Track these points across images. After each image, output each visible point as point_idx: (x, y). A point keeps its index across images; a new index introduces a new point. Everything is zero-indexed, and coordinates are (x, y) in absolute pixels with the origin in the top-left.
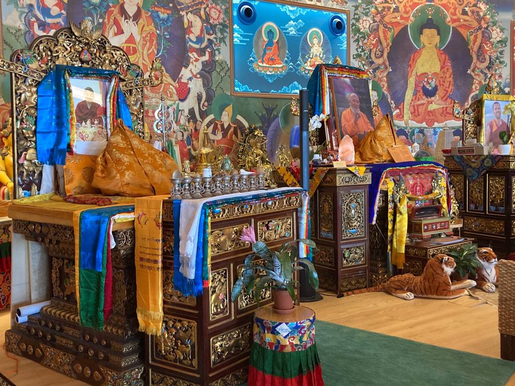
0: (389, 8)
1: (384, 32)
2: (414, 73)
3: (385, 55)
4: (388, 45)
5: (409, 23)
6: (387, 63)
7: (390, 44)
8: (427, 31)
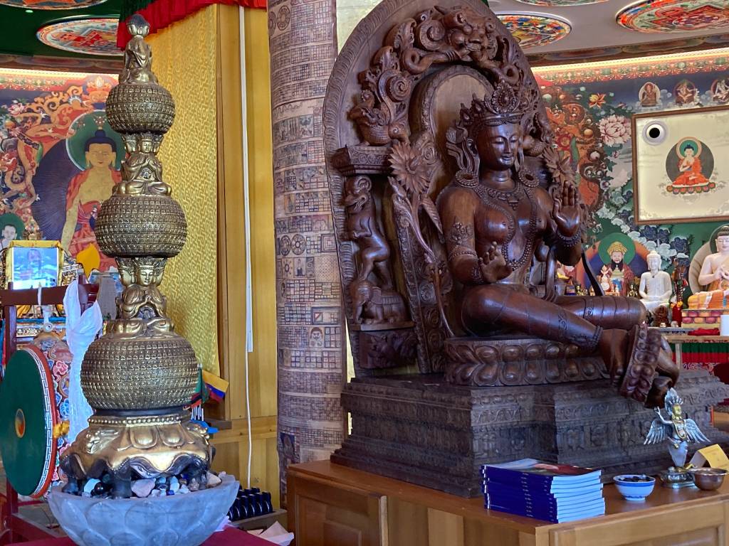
0: (34, 119)
1: (26, 150)
2: (76, 201)
3: (29, 179)
4: (33, 166)
5: (67, 138)
6: (32, 190)
7: (37, 165)
8: (95, 147)
